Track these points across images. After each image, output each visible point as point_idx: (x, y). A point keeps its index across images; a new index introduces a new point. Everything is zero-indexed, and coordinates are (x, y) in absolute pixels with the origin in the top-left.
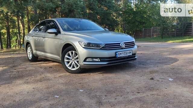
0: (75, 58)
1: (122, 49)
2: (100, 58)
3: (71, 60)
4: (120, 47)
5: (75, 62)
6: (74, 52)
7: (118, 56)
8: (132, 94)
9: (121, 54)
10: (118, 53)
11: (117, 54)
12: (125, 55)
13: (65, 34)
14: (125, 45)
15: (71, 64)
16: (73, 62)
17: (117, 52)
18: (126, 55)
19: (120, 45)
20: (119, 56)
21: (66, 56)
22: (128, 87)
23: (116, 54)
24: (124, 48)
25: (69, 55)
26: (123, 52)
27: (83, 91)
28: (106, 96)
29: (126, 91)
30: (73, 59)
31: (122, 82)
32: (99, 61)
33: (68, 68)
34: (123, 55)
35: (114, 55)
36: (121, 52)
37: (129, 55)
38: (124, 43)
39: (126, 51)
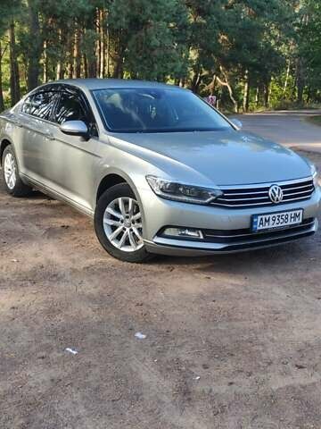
0: (133, 217)
1: (273, 205)
2: (205, 231)
3: (122, 222)
4: (269, 200)
5: (131, 230)
6: (131, 200)
7: (258, 228)
8: (280, 367)
9: (267, 221)
10: (260, 217)
11: (255, 220)
12: (280, 225)
13: (110, 144)
14: (284, 192)
15: (122, 233)
16: (128, 229)
17: (256, 216)
18: (284, 224)
19: (267, 195)
20: (261, 227)
21: (109, 210)
22: (272, 340)
23: (252, 223)
24: (281, 203)
25: (117, 208)
26: (276, 215)
27: (144, 336)
28: (205, 367)
29: (264, 354)
30: (128, 221)
31: (260, 315)
32: (202, 237)
33: (113, 243)
34: (275, 225)
35: (246, 225)
36: (267, 217)
37: (293, 223)
38: (282, 187)
39: (285, 214)
